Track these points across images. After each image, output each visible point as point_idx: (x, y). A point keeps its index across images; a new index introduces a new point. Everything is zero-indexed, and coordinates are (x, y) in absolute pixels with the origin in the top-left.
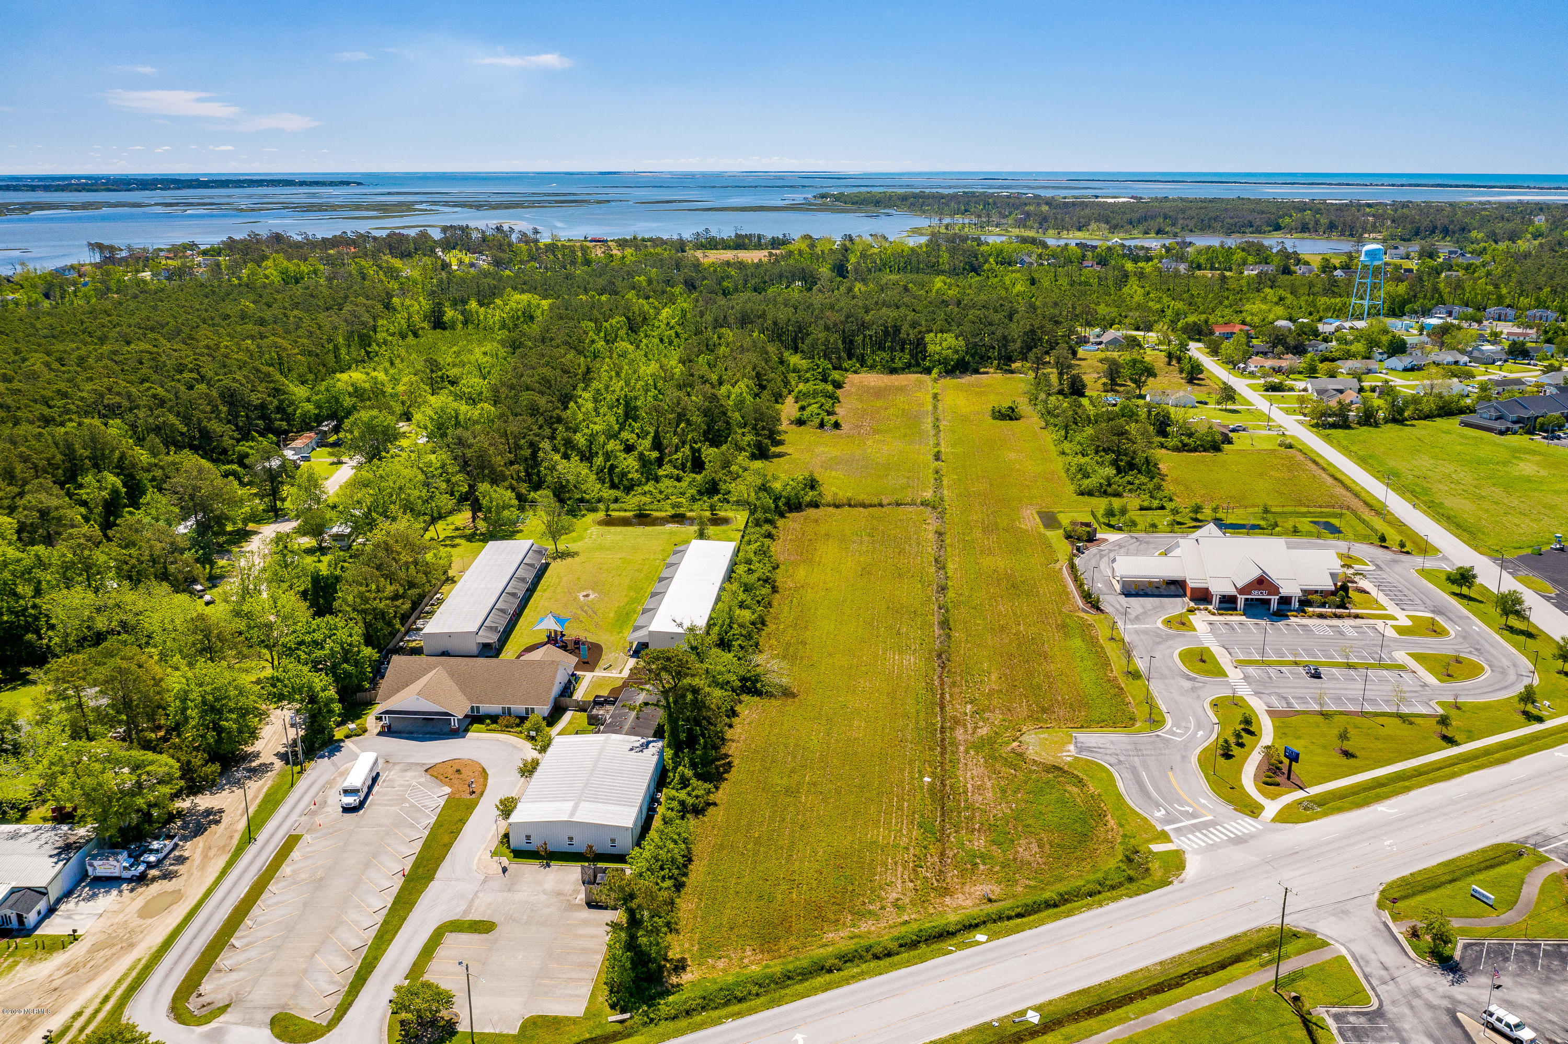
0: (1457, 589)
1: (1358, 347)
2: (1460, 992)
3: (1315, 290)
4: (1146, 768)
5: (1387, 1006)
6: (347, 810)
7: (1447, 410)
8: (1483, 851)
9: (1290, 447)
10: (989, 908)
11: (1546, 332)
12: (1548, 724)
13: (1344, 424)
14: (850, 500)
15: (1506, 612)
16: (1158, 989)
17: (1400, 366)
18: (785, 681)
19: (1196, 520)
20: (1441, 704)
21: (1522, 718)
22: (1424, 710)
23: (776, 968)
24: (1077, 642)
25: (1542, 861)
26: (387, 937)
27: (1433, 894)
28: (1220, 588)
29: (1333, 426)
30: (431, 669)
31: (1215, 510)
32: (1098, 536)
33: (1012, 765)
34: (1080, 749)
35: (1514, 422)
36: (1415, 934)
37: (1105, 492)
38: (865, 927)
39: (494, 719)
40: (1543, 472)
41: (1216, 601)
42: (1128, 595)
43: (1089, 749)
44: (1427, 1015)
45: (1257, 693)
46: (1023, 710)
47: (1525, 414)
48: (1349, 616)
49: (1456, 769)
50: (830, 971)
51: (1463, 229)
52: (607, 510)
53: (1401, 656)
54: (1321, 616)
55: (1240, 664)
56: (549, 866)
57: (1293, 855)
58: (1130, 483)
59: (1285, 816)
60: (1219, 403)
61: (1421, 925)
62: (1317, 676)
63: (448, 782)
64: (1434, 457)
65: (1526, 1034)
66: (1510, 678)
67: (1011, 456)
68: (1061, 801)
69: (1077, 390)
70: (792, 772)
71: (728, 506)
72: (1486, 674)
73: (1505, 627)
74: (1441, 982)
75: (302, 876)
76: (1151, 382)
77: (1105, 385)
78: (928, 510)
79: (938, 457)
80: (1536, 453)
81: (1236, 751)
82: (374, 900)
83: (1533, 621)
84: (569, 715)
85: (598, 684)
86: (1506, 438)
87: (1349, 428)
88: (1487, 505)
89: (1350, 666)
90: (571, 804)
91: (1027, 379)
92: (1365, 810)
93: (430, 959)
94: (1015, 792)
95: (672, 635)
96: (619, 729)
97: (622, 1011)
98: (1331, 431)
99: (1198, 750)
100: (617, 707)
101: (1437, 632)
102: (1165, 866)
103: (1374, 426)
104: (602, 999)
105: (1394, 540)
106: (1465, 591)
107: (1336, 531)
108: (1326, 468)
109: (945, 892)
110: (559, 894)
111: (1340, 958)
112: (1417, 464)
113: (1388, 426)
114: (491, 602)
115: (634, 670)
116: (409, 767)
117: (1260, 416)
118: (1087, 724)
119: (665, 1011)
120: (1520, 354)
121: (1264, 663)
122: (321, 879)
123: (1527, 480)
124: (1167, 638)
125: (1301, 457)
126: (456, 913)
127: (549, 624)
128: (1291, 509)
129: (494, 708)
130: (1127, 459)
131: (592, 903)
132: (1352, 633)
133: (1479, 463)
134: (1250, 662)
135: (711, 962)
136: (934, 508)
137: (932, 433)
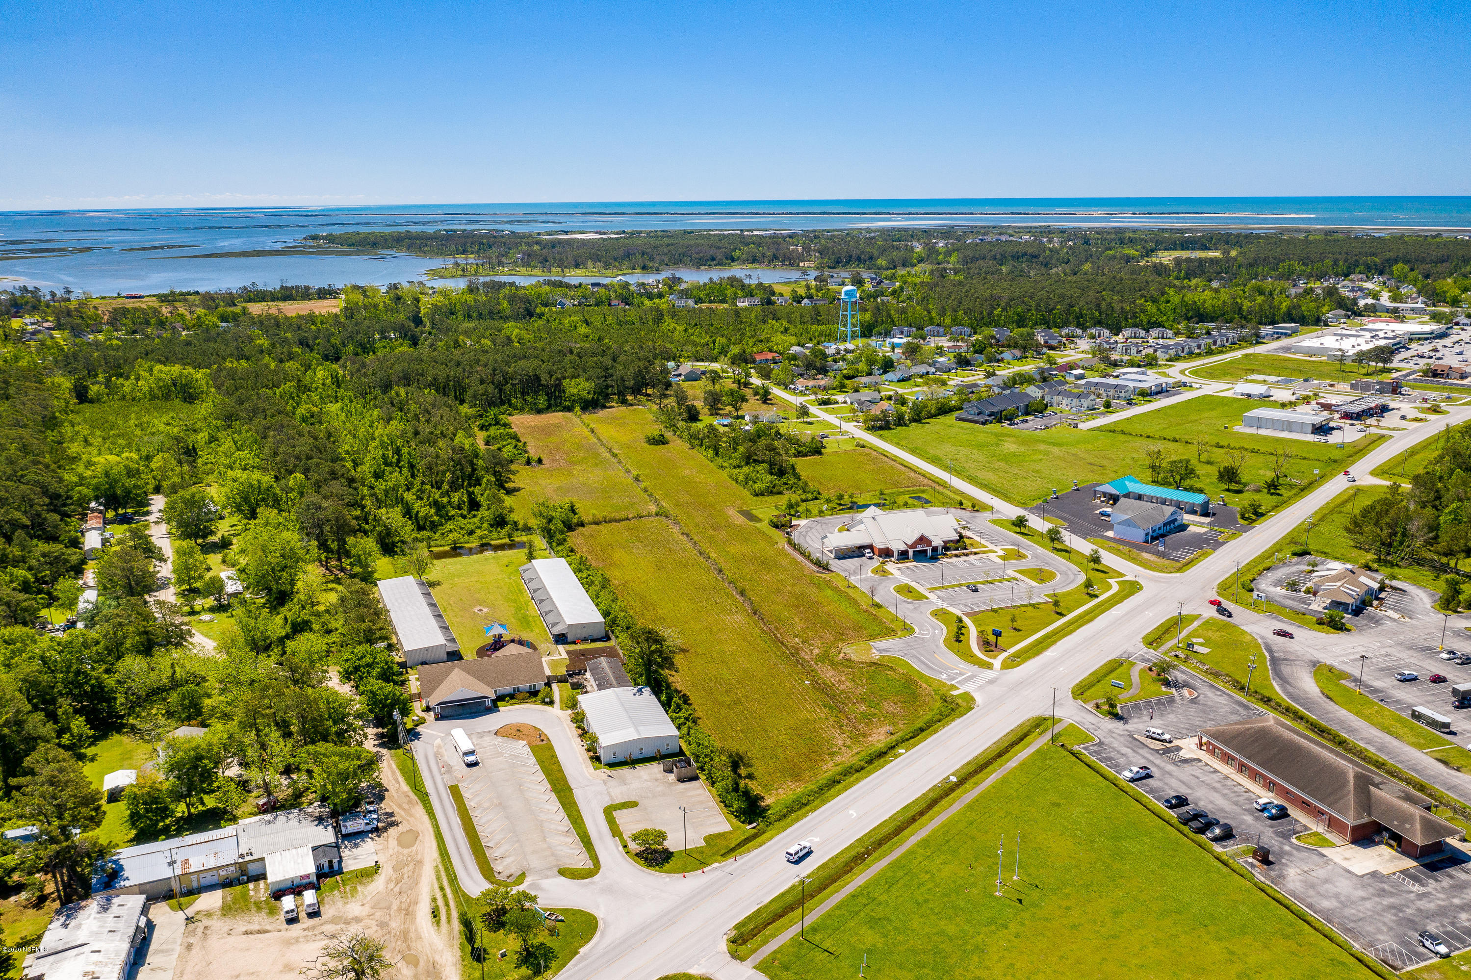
0: (1018, 530)
1: (862, 366)
2: (1128, 727)
3: (805, 319)
4: (921, 654)
5: (1103, 740)
6: (470, 765)
7: (944, 410)
8: (1105, 665)
9: (863, 446)
10: (894, 738)
11: (974, 346)
12: (1102, 598)
13: (886, 427)
14: (605, 518)
15: (1053, 540)
16: (1000, 755)
17: (895, 379)
18: (679, 642)
19: (841, 504)
20: (1047, 596)
21: (1087, 597)
22: (1041, 601)
23: (811, 786)
24: (829, 592)
25: (1133, 664)
26: (579, 821)
27: (1094, 689)
28: (897, 546)
29: (880, 428)
30: (453, 670)
31: (851, 496)
32: (794, 523)
33: (847, 667)
34: (880, 651)
35: (990, 415)
36: (1098, 707)
37: (772, 492)
38: (839, 759)
39: (512, 696)
41: (896, 554)
42: (840, 559)
43: (883, 650)
44: (1122, 739)
45: (951, 605)
46: (829, 637)
47: (995, 410)
48: (971, 554)
49: (1071, 628)
50: (839, 782)
52: (429, 547)
53: (1011, 573)
54: (956, 556)
55: (932, 590)
56: (635, 768)
57: (1021, 684)
58: (785, 484)
59: (1006, 666)
60: (798, 418)
61: (1100, 701)
62: (976, 590)
63: (519, 738)
64: (953, 445)
65: (1167, 737)
66: (1072, 577)
67: (686, 472)
68: (888, 680)
69: (693, 416)
70: (727, 692)
71: (518, 533)
72: (1059, 576)
73: (1055, 549)
74: (1119, 724)
75: (486, 805)
76: (745, 405)
77: (710, 410)
78: (663, 519)
79: (637, 479)
80: (1010, 436)
81: (962, 638)
82: (547, 807)
83: (1067, 543)
84: (554, 686)
85: (554, 664)
86: (988, 427)
87: (890, 429)
88: (1001, 474)
89: (989, 583)
90: (632, 730)
91: (650, 410)
92: (1041, 656)
93: (618, 826)
94: (861, 679)
95: (584, 626)
96: (611, 686)
97: (750, 823)
98: (881, 432)
99: (942, 641)
100: (593, 675)
101: (1021, 556)
102: (965, 700)
103: (906, 425)
104: (734, 820)
105: (967, 504)
106: (1023, 530)
107: (927, 502)
108: (894, 459)
109: (865, 735)
110: (657, 780)
111: (1071, 724)
112: (947, 450)
113: (914, 425)
114: (433, 623)
115: (568, 653)
116: (481, 735)
117: (830, 425)
118: (872, 638)
119: (773, 818)
120: (963, 362)
121: (943, 588)
122: (500, 804)
123: (1015, 455)
124: (881, 581)
125: (875, 453)
126: (607, 802)
127: (497, 630)
128: (894, 490)
129: (507, 689)
130: (777, 467)
131: (681, 780)
132: (978, 563)
133: (982, 446)
134: (936, 589)
135: (774, 792)
136: (667, 517)
137: (614, 460)
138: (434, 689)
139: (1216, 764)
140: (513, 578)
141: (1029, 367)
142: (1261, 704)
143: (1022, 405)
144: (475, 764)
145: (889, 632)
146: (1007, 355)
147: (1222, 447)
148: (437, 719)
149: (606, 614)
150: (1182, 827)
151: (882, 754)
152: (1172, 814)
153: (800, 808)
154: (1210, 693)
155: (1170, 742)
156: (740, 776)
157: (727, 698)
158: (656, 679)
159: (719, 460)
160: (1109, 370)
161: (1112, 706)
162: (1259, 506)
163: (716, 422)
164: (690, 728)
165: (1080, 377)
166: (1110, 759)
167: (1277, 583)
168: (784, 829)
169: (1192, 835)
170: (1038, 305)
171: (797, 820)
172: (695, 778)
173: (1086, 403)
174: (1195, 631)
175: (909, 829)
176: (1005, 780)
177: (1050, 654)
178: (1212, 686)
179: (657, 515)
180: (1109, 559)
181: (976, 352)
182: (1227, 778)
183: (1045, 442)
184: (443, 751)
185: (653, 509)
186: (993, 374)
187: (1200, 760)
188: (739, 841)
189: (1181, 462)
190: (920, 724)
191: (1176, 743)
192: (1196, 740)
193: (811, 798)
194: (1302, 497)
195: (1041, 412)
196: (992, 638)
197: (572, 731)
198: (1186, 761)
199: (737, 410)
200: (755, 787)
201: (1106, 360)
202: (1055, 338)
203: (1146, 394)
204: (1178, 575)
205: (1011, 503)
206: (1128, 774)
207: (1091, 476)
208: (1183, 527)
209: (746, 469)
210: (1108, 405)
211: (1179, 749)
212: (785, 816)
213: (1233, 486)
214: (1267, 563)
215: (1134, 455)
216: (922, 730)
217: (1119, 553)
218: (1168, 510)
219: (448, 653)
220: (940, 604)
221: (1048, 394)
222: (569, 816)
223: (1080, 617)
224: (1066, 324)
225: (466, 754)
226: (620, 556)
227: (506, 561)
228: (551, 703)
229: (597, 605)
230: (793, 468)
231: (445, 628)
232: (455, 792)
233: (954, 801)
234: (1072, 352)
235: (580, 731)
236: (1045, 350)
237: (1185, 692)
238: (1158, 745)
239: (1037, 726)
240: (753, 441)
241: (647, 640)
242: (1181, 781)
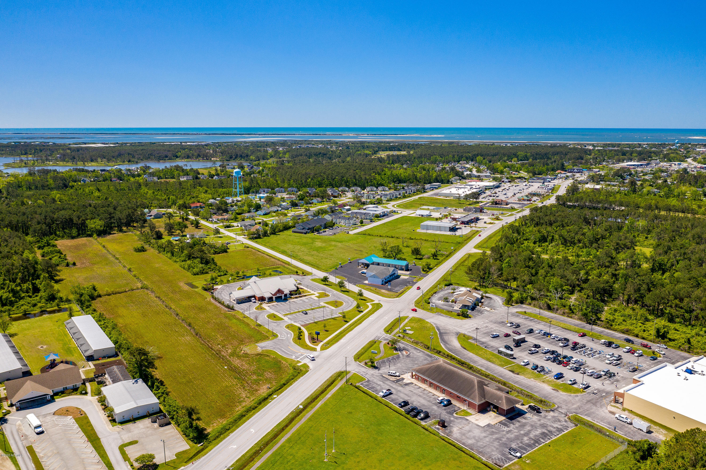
0: (324, 283)
1: (245, 208)
2: (381, 371)
3: (216, 186)
4: (282, 347)
5: (369, 379)
6: (38, 434)
7: (286, 228)
8: (368, 343)
9: (248, 247)
10: (271, 390)
11: (299, 197)
12: (364, 312)
13: (259, 237)
14: (113, 292)
15: (341, 287)
16: (322, 392)
17: (262, 214)
18: (156, 353)
19: (238, 277)
20: (340, 313)
21: (358, 312)
22: (337, 316)
23: (231, 420)
24: (234, 321)
25: (381, 342)
26: (104, 455)
27: (364, 355)
28: (267, 295)
29: (256, 238)
30: (26, 381)
31: (243, 272)
32: (215, 287)
33: (246, 357)
34: (262, 348)
35: (308, 230)
36: (366, 364)
37: (202, 273)
38: (244, 404)
39: (63, 392)
40: (324, 245)
41: (267, 299)
42: (239, 304)
43: (263, 347)
44: (378, 378)
45: (295, 322)
46: (235, 343)
47: (310, 227)
48: (303, 296)
49: (352, 327)
50: (245, 416)
51: (247, 156)
52: (9, 315)
53: (322, 304)
54: (296, 298)
55: (285, 315)
56: (135, 423)
57: (330, 357)
58: (209, 268)
59: (322, 349)
60: (214, 235)
61: (367, 361)
62: (306, 314)
63: (68, 415)
64: (292, 244)
65: (397, 374)
66: (350, 303)
67: (157, 265)
68: (266, 361)
69: (159, 236)
70: (184, 377)
71: (63, 303)
72: (344, 304)
73: (342, 291)
74: (376, 371)
75: (49, 454)
76: (186, 230)
77: (168, 233)
78: (145, 290)
79: (130, 270)
80: (318, 239)
81: (301, 337)
82: (86, 450)
83: (347, 288)
84: (87, 384)
85: (86, 372)
86: (308, 235)
87: (261, 238)
88: (315, 257)
89: (312, 309)
90: (133, 402)
91: (136, 235)
92: (339, 342)
93: (127, 455)
94: (253, 363)
95: (103, 350)
96: (120, 380)
97: (200, 443)
98: (256, 240)
99: (291, 340)
100: (109, 375)
101: (327, 296)
102: (304, 367)
103: (268, 236)
104: (191, 443)
105: (300, 272)
106: (327, 283)
107: (281, 272)
108: (263, 253)
109: (257, 390)
110: (148, 427)
111: (354, 373)
112: (289, 247)
113: (272, 235)
114: (13, 357)
115: (95, 365)
116: (45, 416)
117: (231, 238)
118: (257, 341)
119: (212, 439)
120: (294, 205)
121: (291, 314)
122: (58, 453)
123: (321, 248)
124: (260, 313)
125: (254, 251)
126: (120, 443)
127: (52, 357)
128: (264, 268)
129: (61, 388)
130: (205, 260)
131: (161, 426)
132: (307, 301)
133: (305, 244)
134: (287, 314)
135: (212, 425)
136: (147, 289)
137: (117, 261)
138: (15, 394)
139: (420, 384)
140: (61, 328)
141: (325, 206)
142: (436, 354)
143: (323, 224)
144: (42, 432)
145: (265, 338)
146: (315, 200)
147: (412, 239)
148: (18, 410)
149: (115, 343)
150: (407, 415)
151: (265, 399)
152: (402, 410)
153: (225, 432)
154: (415, 352)
155: (399, 376)
156: (193, 420)
157: (184, 380)
158: (145, 374)
159: (174, 258)
160: (361, 206)
161: (373, 362)
162: (430, 265)
163: (172, 239)
164: (165, 398)
165: (349, 210)
166: (373, 388)
167: (439, 299)
168: (218, 444)
169: (411, 419)
170: (328, 177)
171: (224, 438)
172: (169, 424)
173: (352, 222)
174: (406, 324)
175: (281, 435)
176: (326, 404)
177: (343, 341)
178: (415, 348)
179: (141, 288)
180: (367, 294)
181: (300, 200)
182: (425, 390)
183: (334, 241)
184: (22, 427)
185: (139, 285)
186: (309, 210)
187: (412, 383)
188: (194, 453)
189: (395, 247)
190: (283, 381)
191: (402, 376)
192: (410, 374)
193: (231, 426)
194: (447, 260)
195: (332, 227)
196: (315, 336)
197: (98, 407)
198: (407, 384)
199: (182, 232)
200: (201, 424)
201: (359, 201)
202: (336, 192)
203: (378, 217)
204: (397, 299)
205: (321, 271)
206: (381, 394)
207: (356, 256)
208: (398, 277)
209: (189, 262)
210: (362, 222)
211: (403, 379)
212: (218, 437)
213: (418, 257)
214: (435, 290)
215: (375, 245)
216: (284, 384)
217: (371, 291)
218: (391, 269)
219: (23, 373)
220: (290, 322)
221: (335, 218)
222: (99, 454)
223: (355, 322)
224: (341, 185)
225: (36, 427)
226: (122, 311)
227: (56, 319)
228: (86, 393)
229: (110, 338)
230: (213, 260)
231: (20, 359)
232: (30, 449)
233: (302, 417)
234: (344, 198)
235: (103, 407)
236: (332, 198)
237: (404, 352)
238: (393, 379)
239: (339, 376)
240: (192, 247)
241: (139, 354)
242: (405, 394)
